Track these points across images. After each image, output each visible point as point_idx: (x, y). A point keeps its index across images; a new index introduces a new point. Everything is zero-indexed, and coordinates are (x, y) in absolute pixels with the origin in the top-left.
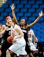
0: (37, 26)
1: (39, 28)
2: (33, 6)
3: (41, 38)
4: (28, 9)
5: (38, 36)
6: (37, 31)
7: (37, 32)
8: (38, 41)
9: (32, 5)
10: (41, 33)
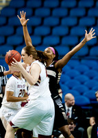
0: (72, 68)
1: (77, 73)
2: (63, 21)
3: (82, 94)
4: (52, 28)
5: (75, 89)
6: (72, 78)
7: (73, 81)
8: (74, 101)
9: (61, 18)
10: (82, 83)
